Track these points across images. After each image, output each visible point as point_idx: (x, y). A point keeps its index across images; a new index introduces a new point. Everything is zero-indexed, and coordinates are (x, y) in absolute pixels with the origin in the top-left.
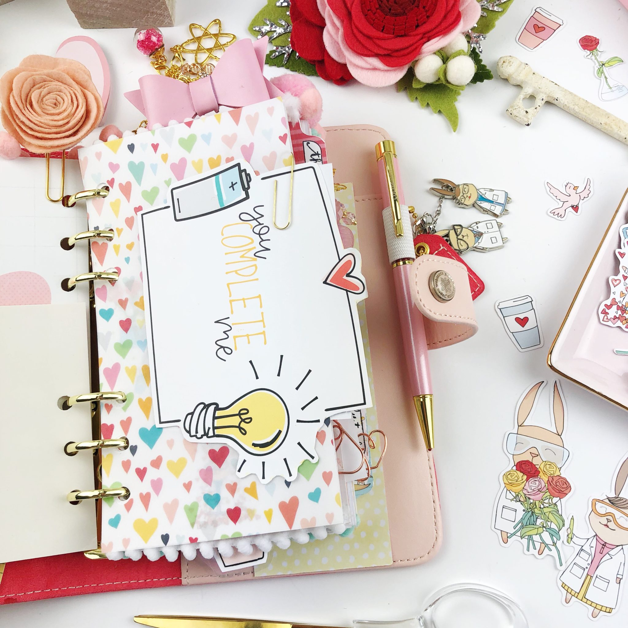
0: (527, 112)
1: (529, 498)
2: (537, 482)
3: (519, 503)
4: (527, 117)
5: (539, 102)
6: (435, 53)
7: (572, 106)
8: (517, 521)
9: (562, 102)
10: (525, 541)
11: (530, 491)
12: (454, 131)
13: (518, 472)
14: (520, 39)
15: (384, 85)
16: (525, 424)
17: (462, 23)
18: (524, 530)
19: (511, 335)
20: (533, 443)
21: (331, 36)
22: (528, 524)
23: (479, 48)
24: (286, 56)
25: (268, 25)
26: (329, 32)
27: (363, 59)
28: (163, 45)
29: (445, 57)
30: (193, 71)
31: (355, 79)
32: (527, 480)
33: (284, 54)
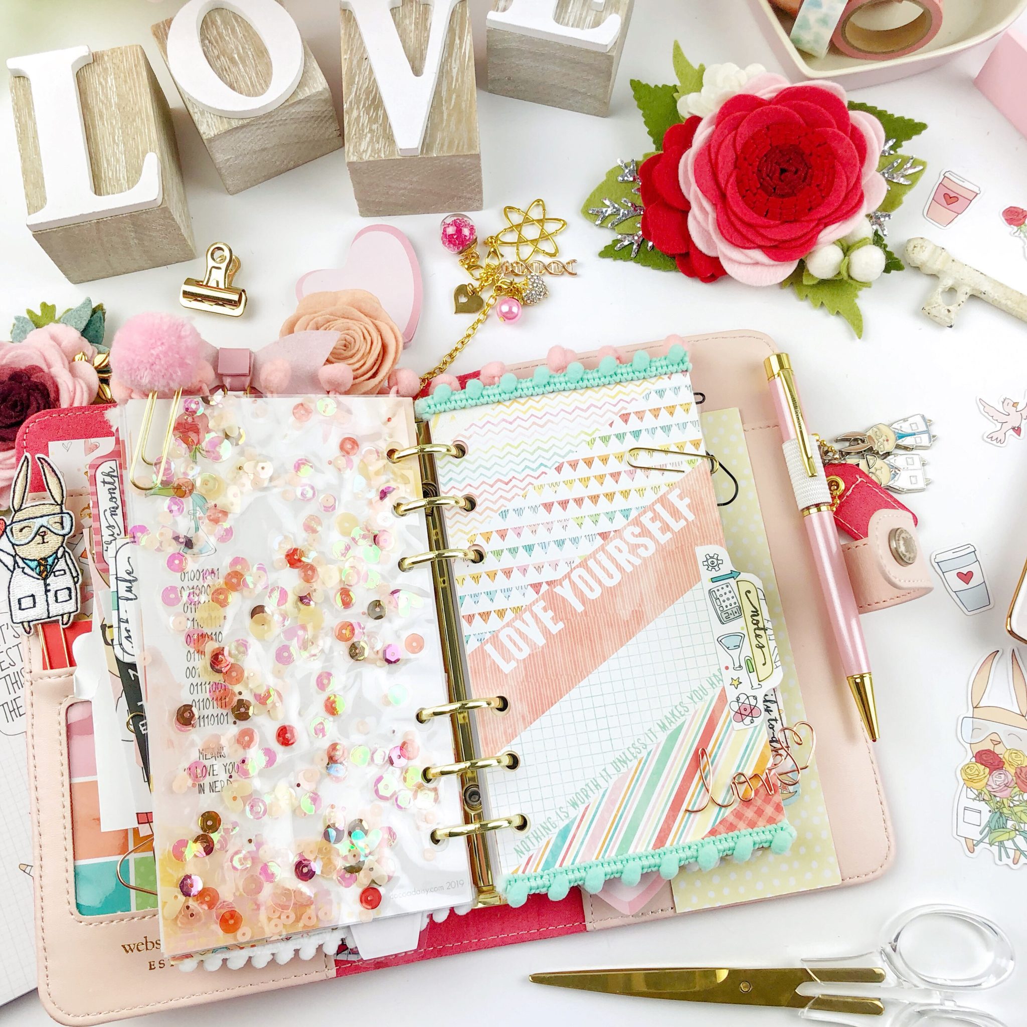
0: (949, 311)
1: (995, 796)
2: (1003, 776)
3: (983, 802)
4: (949, 318)
5: (962, 297)
6: (834, 243)
7: (1003, 302)
8: (983, 825)
9: (991, 296)
10: (995, 849)
11: (994, 786)
12: (859, 338)
13: (979, 765)
14: (929, 214)
15: (769, 284)
16: (981, 705)
17: (865, 203)
18: (995, 835)
19: (953, 595)
20: (993, 727)
21: (698, 223)
22: (997, 827)
23: (883, 231)
24: (635, 247)
25: (609, 207)
26: (695, 218)
27: (743, 253)
28: (476, 239)
29: (847, 248)
30: (516, 271)
31: (730, 277)
32: (990, 773)
33: (632, 244)
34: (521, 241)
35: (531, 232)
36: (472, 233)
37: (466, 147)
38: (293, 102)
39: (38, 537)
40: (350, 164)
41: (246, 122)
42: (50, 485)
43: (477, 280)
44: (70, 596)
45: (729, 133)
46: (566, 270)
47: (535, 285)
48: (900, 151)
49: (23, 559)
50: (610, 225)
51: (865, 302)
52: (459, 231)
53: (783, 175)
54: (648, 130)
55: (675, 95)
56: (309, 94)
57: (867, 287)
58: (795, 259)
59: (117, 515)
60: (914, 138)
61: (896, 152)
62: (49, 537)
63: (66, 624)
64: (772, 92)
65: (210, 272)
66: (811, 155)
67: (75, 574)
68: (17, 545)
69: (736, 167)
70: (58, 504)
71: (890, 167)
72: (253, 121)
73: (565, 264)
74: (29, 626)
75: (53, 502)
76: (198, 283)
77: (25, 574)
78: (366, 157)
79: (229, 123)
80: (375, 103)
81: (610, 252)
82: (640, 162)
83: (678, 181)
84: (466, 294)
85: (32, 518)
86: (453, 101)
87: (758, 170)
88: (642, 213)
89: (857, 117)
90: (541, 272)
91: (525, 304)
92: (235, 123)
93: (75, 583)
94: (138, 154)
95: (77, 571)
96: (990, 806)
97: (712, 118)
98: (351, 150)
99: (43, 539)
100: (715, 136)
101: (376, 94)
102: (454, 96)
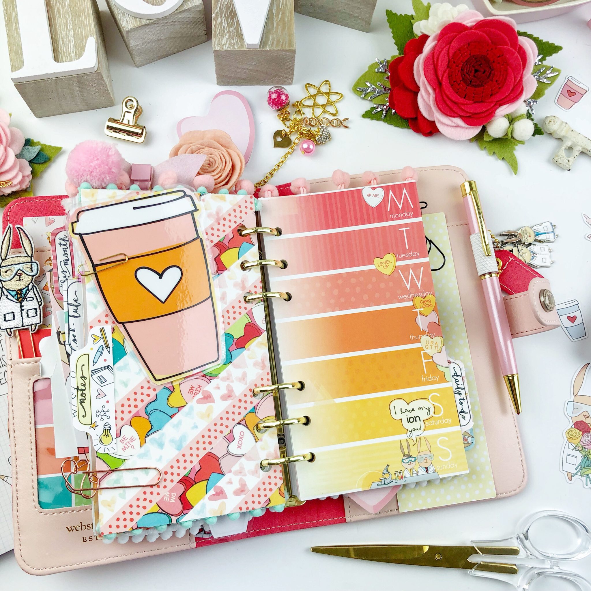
0: (569, 161)
1: (585, 448)
2: (589, 436)
3: (578, 451)
4: (569, 165)
5: (576, 153)
6: (504, 116)
8: (577, 465)
10: (584, 479)
11: (585, 442)
12: (515, 174)
14: (558, 102)
15: (464, 139)
16: (578, 394)
17: (524, 93)
18: (583, 471)
19: (565, 329)
20: (585, 408)
21: (424, 100)
22: (585, 466)
23: (532, 110)
24: (384, 112)
25: (369, 87)
26: (422, 97)
27: (450, 119)
28: (289, 102)
29: (512, 119)
30: (312, 123)
31: (441, 133)
32: (582, 435)
33: (382, 110)
34: (315, 105)
35: (321, 100)
36: (287, 99)
37: (287, 45)
38: (181, 10)
39: (16, 276)
40: (215, 52)
41: (151, 21)
42: (24, 244)
43: (288, 127)
44: (36, 313)
45: (446, 45)
46: (342, 124)
47: (324, 132)
48: (545, 63)
49: (7, 290)
50: (369, 98)
51: (519, 152)
52: (279, 97)
53: (476, 73)
54: (395, 41)
55: (412, 21)
56: (191, 6)
57: (522, 144)
58: (481, 125)
59: (68, 264)
60: (554, 55)
61: (542, 63)
62: (23, 277)
63: (34, 330)
64: (472, 22)
65: (124, 114)
66: (494, 62)
67: (39, 300)
68: (4, 281)
69: (448, 66)
70: (29, 257)
71: (538, 72)
72: (155, 21)
73: (342, 120)
74: (11, 331)
75: (26, 255)
76: (115, 121)
77: (8, 299)
78: (226, 48)
79: (140, 21)
80: (232, 14)
81: (368, 115)
82: (389, 60)
83: (413, 74)
84: (281, 136)
85: (13, 265)
86: (280, 16)
87: (462, 70)
88: (389, 92)
89: (522, 40)
90: (327, 125)
91: (317, 144)
92: (144, 22)
93: (40, 306)
94: (83, 38)
95: (40, 298)
96: (582, 454)
97: (436, 37)
98: (217, 43)
99: (20, 278)
100: (437, 48)
101: (232, 9)
102: (281, 13)
